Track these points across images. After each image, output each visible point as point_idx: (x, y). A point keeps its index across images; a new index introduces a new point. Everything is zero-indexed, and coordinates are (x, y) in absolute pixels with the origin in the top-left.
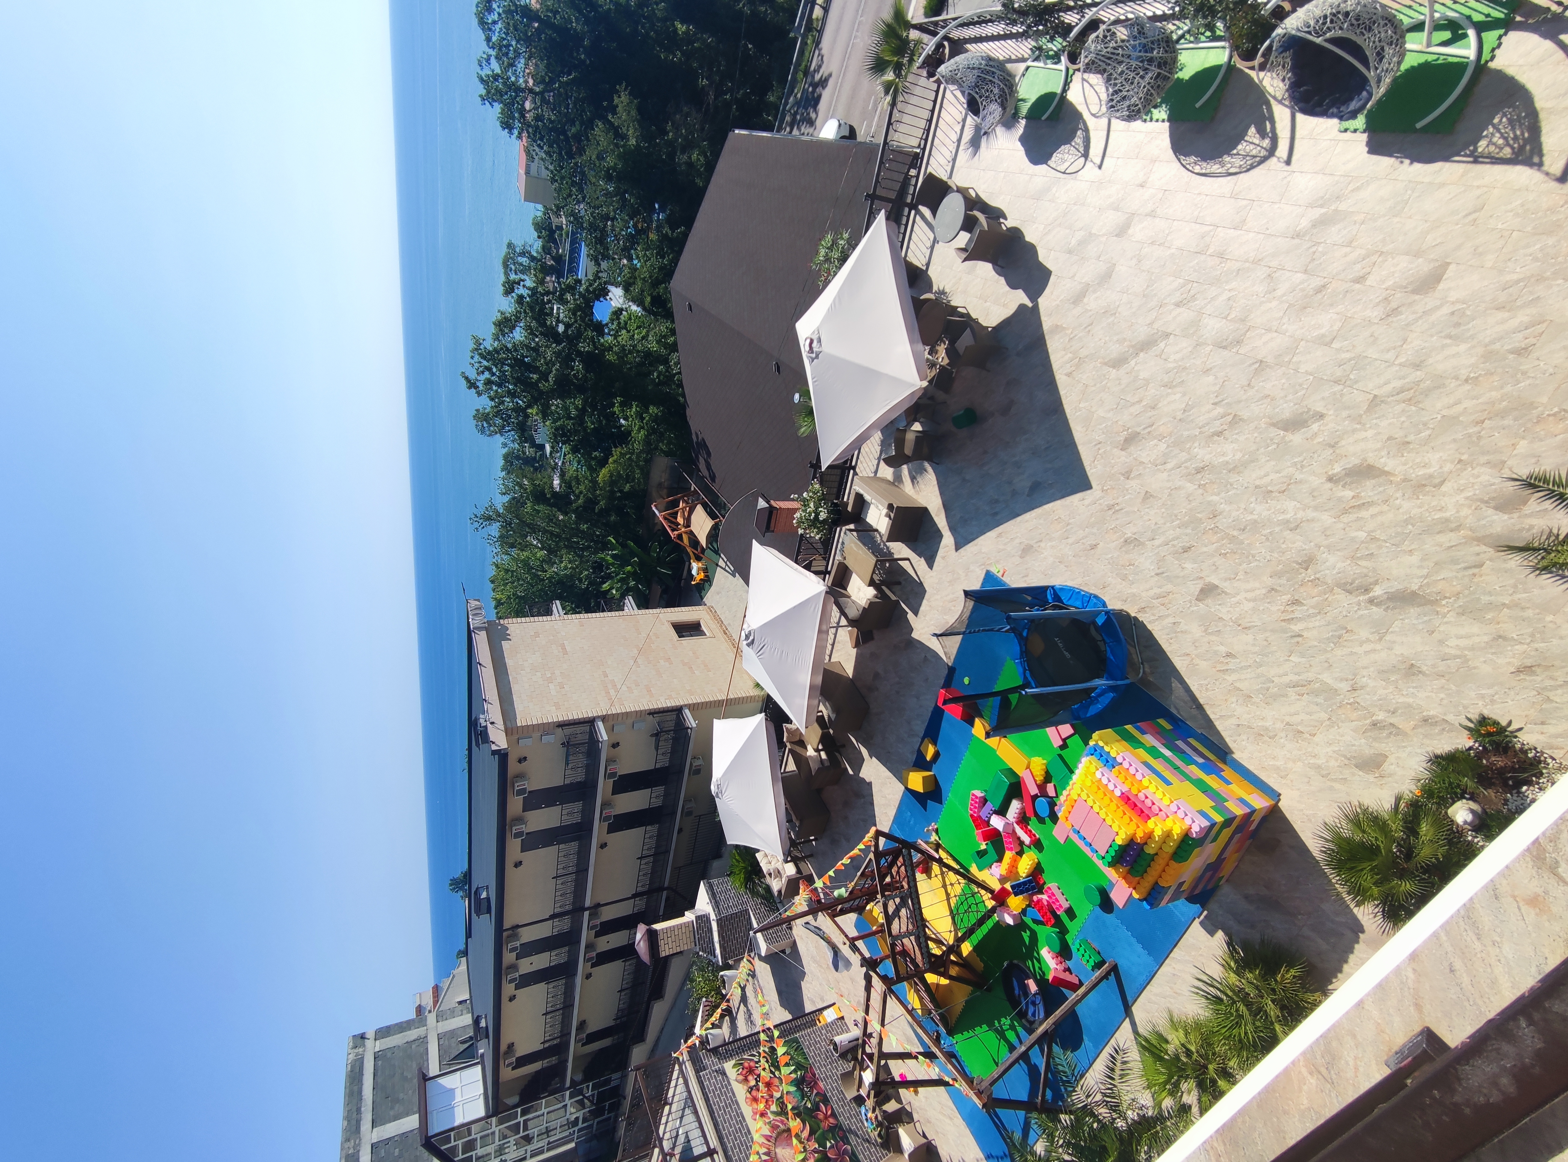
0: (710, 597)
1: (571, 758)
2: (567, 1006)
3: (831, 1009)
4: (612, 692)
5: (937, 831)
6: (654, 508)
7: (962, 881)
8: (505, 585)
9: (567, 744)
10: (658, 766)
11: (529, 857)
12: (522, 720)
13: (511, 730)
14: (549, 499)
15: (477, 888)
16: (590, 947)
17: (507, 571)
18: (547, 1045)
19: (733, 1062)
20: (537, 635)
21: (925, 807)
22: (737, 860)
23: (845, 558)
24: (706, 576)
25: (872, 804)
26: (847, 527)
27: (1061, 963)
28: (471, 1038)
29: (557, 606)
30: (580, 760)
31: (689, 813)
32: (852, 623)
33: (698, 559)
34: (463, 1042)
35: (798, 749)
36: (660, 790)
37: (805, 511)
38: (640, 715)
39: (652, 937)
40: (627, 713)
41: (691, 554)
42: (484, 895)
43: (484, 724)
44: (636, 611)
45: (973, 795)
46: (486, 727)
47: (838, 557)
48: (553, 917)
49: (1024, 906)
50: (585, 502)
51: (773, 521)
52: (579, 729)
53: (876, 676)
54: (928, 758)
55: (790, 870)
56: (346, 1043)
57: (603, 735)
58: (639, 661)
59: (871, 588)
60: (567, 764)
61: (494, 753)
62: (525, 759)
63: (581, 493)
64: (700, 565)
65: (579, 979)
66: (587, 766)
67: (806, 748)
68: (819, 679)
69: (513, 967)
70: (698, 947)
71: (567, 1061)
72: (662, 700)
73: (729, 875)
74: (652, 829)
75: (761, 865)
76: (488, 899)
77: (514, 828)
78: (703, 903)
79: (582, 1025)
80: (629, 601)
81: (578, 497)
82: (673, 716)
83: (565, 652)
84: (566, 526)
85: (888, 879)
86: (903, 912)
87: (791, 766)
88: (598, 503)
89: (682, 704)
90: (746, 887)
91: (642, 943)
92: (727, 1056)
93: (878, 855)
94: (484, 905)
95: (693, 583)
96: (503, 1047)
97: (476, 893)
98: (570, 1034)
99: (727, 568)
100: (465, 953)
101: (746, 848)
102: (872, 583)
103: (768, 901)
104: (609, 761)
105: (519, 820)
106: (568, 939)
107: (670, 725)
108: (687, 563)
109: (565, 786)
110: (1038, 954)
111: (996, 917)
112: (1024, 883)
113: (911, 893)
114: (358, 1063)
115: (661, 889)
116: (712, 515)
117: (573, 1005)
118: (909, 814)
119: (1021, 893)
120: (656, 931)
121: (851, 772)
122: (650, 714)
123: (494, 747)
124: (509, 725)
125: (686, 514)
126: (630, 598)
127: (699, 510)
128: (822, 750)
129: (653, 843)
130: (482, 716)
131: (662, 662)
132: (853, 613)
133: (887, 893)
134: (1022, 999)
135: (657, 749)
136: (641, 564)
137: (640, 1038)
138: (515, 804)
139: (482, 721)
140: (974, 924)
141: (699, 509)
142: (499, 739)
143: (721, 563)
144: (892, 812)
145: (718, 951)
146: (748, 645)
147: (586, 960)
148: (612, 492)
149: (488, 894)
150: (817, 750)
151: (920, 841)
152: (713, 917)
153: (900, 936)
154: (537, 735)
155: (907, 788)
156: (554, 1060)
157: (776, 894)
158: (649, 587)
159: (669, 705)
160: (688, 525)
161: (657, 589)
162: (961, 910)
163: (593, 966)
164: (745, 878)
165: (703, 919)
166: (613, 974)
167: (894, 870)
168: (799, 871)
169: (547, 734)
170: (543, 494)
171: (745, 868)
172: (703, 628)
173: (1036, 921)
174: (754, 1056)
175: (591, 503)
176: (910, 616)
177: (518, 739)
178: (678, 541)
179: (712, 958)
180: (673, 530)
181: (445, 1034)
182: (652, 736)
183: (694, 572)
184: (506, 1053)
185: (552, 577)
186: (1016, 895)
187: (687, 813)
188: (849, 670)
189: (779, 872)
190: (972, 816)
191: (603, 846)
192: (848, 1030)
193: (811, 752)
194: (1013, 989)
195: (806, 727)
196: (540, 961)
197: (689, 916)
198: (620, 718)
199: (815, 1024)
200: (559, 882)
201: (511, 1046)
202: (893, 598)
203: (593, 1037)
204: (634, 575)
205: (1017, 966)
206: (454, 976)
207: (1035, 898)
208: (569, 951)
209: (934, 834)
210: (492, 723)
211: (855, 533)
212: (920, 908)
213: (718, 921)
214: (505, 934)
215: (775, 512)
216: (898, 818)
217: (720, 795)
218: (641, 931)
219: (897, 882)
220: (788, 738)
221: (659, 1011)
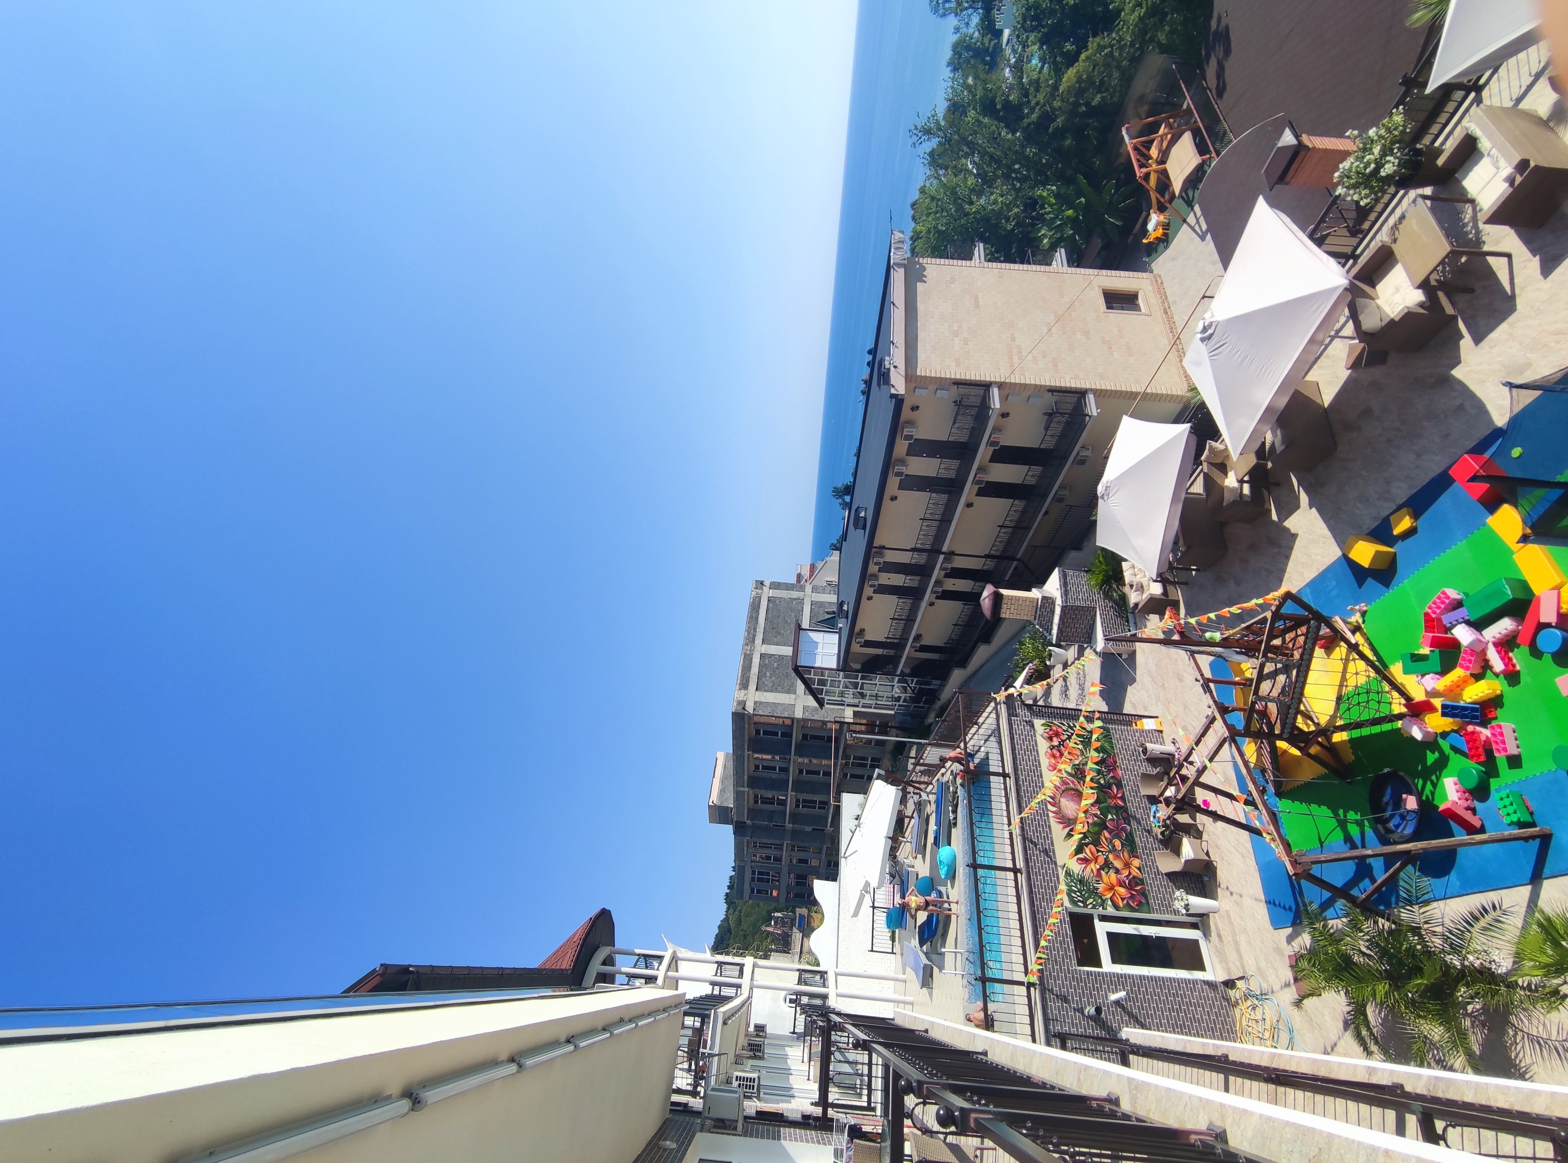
0: (1162, 263)
1: (959, 417)
2: (910, 620)
3: (1153, 720)
4: (1016, 359)
5: (1364, 614)
6: (1124, 132)
7: (1372, 674)
8: (928, 215)
9: (959, 403)
10: (1043, 446)
11: (903, 495)
12: (922, 370)
13: (910, 377)
14: (999, 111)
15: (858, 507)
16: (938, 583)
17: (933, 198)
18: (888, 641)
19: (1043, 721)
20: (953, 281)
21: (1360, 583)
22: (1100, 562)
23: (1395, 241)
24: (1165, 235)
25: (1288, 558)
26: (1420, 191)
27: (1467, 800)
28: (834, 612)
29: (979, 250)
30: (967, 422)
31: (1060, 500)
32: (1361, 334)
33: (1162, 209)
34: (828, 613)
35: (1216, 474)
36: (1037, 470)
37: (1360, 159)
38: (1038, 389)
39: (998, 599)
40: (1026, 385)
41: (1154, 201)
42: (862, 514)
43: (887, 366)
44: (1066, 269)
45: (1444, 593)
46: (889, 369)
47: (1383, 237)
48: (913, 550)
49: (1448, 729)
50: (1039, 117)
51: (1294, 166)
52: (973, 391)
53: (1367, 412)
54: (1396, 531)
55: (1156, 589)
56: (751, 585)
57: (996, 402)
58: (1054, 330)
59: (1420, 291)
60: (954, 423)
61: (892, 396)
62: (918, 407)
63: (1037, 104)
64: (1162, 218)
65: (924, 604)
66: (973, 430)
67: (1226, 474)
68: (1283, 402)
69: (875, 576)
70: (1037, 621)
71: (901, 657)
72: (1067, 378)
73: (1086, 572)
74: (1019, 504)
75: (1125, 574)
76: (865, 518)
77: (896, 468)
78: (1053, 586)
79: (918, 637)
80: (1060, 255)
81: (1032, 110)
82: (1073, 399)
83: (977, 306)
84: (1009, 149)
85: (1277, 642)
86: (1281, 679)
87: (1198, 488)
88: (1054, 120)
89: (1088, 387)
90: (1101, 589)
91: (987, 600)
92: (1040, 715)
93: (1277, 615)
94: (861, 522)
95: (1145, 241)
96: (857, 630)
97: (856, 510)
98: (908, 640)
99: (1197, 228)
100: (838, 547)
101: (1113, 554)
102: (1424, 285)
103: (1120, 608)
104: (996, 429)
105: (902, 462)
106: (922, 571)
107: (1068, 408)
108: (1144, 213)
109: (948, 442)
110: (1438, 779)
111: (1399, 724)
112: (1464, 708)
113: (1301, 665)
114: (757, 599)
115: (1013, 559)
116: (1202, 148)
117: (914, 621)
118: (1334, 583)
119: (1453, 716)
120: (1002, 595)
121: (1274, 517)
122: (1049, 391)
123: (893, 391)
124: (909, 372)
125: (1165, 144)
126: (1063, 250)
127: (1187, 140)
128: (1246, 482)
129: (1015, 516)
130: (887, 358)
131: (1079, 335)
132: (1370, 323)
133: (1269, 655)
134: (1390, 808)
135: (1047, 428)
136: (1087, 209)
137: (963, 664)
138: (901, 447)
139: (887, 363)
140: (1367, 721)
141: (1187, 138)
142: (898, 384)
143: (1191, 219)
144: (1310, 574)
145: (1055, 631)
146: (1203, 340)
147: (933, 592)
148: (1076, 105)
149: (865, 515)
150: (1241, 482)
151: (1337, 618)
152: (1059, 602)
153: (1267, 699)
154: (932, 387)
155: (1345, 556)
156: (892, 652)
157: (1132, 605)
158: (1087, 239)
159: (1073, 385)
160: (1162, 161)
161: (1097, 243)
162: (1355, 701)
163: (937, 598)
164: (1103, 580)
165: (1048, 602)
166: (951, 610)
167: (1289, 636)
168: (1165, 593)
169: (942, 389)
170: (993, 102)
171: (1105, 571)
172: (1141, 301)
173: (1454, 748)
174: (1064, 725)
175: (1047, 118)
176: (1466, 342)
177: (915, 388)
178: (1144, 183)
179: (1046, 634)
180: (1141, 166)
181: (817, 602)
182: (1045, 414)
183: (1150, 226)
184: (858, 634)
185: (978, 212)
186: (1444, 714)
187: (1058, 499)
188: (1327, 398)
189: (1142, 587)
190: (1426, 615)
191: (969, 505)
192: (1163, 743)
193: (1231, 481)
194: (1383, 796)
195: (1241, 454)
196: (898, 580)
197: (1035, 593)
198: (1017, 389)
199: (1131, 725)
200: (925, 524)
201: (862, 631)
202: (1449, 310)
203: (924, 649)
204: (1074, 221)
205: (1402, 779)
206: (826, 562)
207: (1470, 728)
208: (920, 581)
209: (1358, 615)
210: (895, 367)
211: (1429, 203)
212: (1304, 683)
213: (1063, 607)
214: (874, 550)
215: (1302, 153)
216: (1316, 584)
217: (1106, 498)
218: (988, 591)
219: (1287, 648)
220: (1208, 457)
221: (983, 652)
